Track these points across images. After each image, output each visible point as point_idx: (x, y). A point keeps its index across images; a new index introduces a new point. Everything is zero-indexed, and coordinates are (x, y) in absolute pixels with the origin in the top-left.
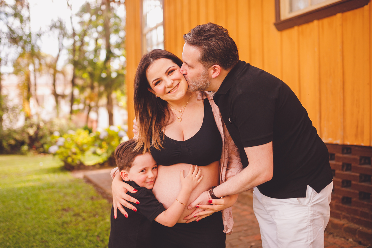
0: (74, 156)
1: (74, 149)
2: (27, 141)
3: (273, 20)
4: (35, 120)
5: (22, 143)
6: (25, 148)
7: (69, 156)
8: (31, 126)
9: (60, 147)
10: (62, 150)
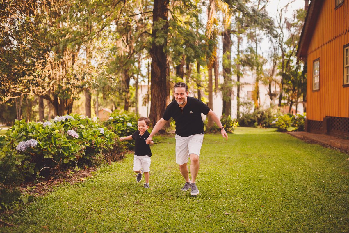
0: (283, 126)
1: (283, 122)
2: (257, 120)
3: (342, 84)
4: (261, 109)
5: (254, 121)
6: (256, 123)
7: (281, 125)
8: (259, 113)
9: (276, 121)
10: (278, 122)
